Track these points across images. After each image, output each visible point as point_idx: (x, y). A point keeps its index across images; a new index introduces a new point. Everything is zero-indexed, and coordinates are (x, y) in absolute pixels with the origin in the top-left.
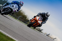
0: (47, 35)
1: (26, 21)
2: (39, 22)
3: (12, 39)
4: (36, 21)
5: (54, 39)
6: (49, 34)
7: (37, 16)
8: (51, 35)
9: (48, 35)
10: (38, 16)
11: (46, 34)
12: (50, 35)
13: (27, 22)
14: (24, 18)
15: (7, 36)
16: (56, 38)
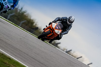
0: (67, 52)
1: (33, 29)
2: (56, 31)
3: (10, 59)
4: (52, 30)
5: (78, 58)
6: (71, 50)
7: (53, 22)
8: (74, 52)
9: (69, 51)
10: (55, 22)
11: (65, 50)
12: (72, 52)
13: (35, 31)
14: (30, 24)
15: (3, 54)
16: (81, 57)
